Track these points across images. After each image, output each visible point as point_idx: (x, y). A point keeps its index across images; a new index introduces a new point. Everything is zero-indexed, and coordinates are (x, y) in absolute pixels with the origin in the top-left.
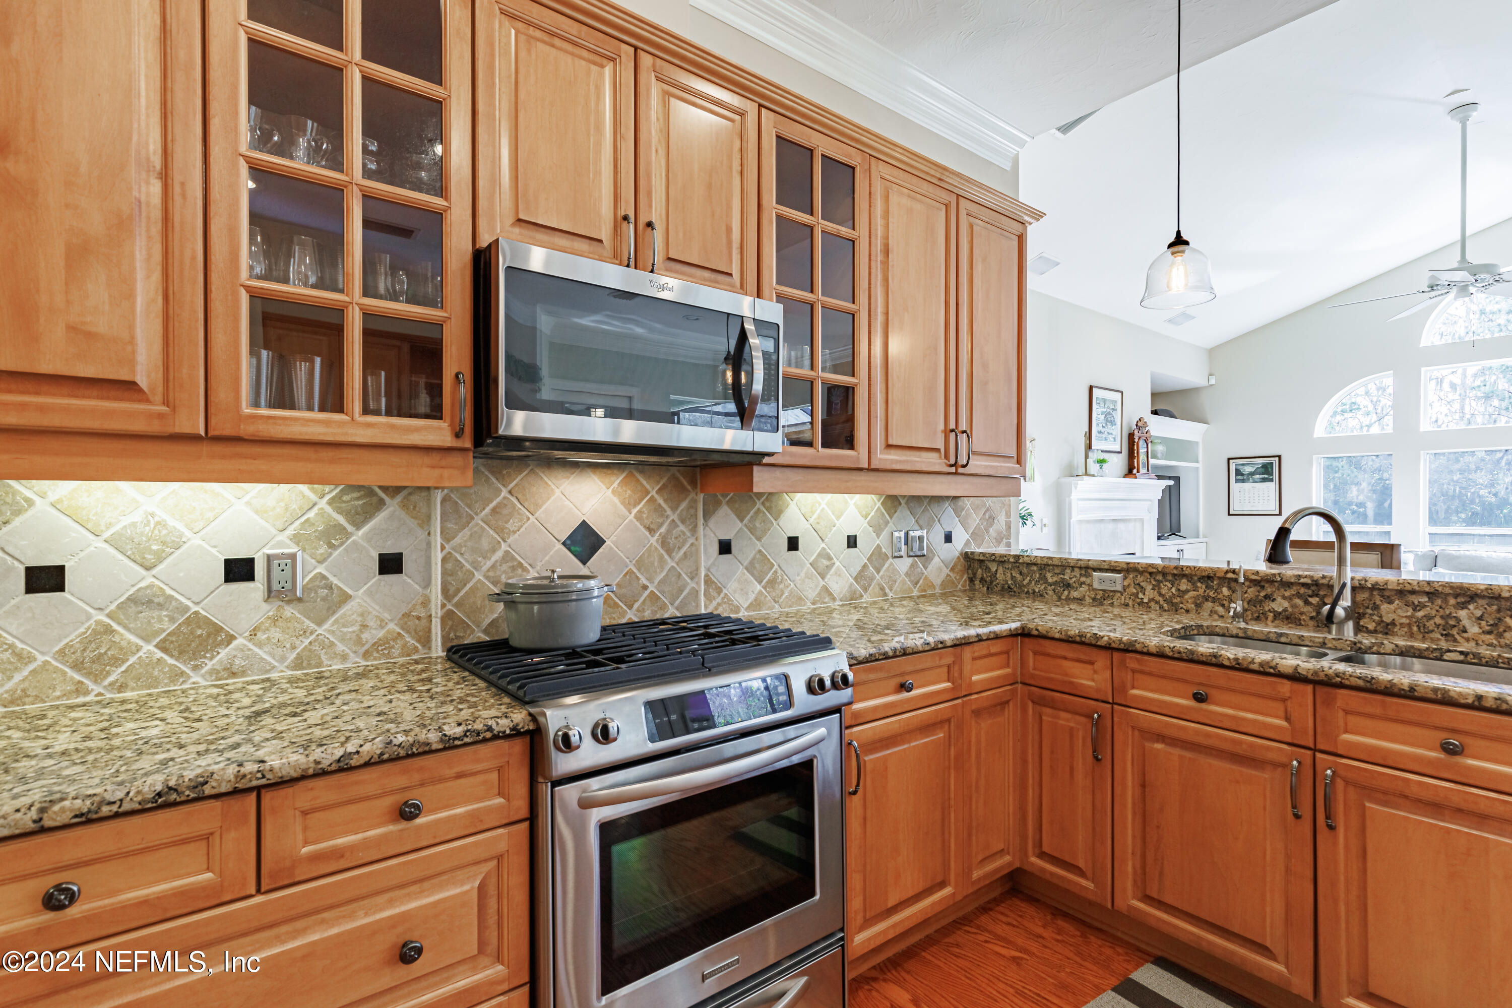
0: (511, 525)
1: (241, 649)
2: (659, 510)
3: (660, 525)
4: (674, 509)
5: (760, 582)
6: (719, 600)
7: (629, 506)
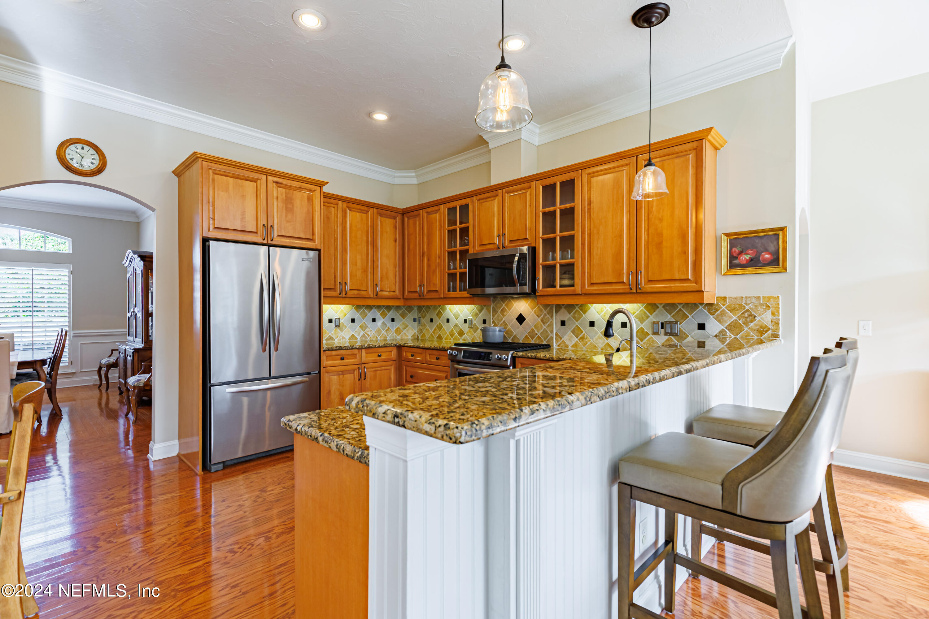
0: (505, 313)
1: (466, 336)
2: (541, 310)
3: (541, 315)
4: (545, 309)
5: (577, 337)
6: (561, 342)
7: (532, 309)
